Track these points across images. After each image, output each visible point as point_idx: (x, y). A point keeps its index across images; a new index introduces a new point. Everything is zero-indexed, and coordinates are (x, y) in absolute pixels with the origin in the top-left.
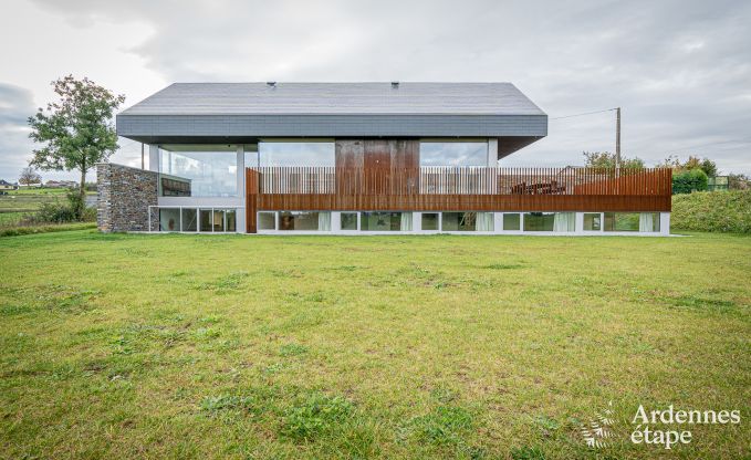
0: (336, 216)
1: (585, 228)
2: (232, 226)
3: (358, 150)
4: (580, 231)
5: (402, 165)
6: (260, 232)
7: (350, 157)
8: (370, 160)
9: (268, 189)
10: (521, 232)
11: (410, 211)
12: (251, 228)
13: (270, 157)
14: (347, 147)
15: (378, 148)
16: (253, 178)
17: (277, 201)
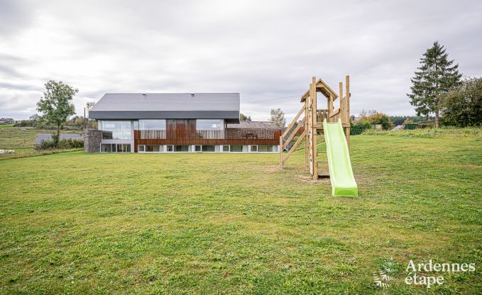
0: (165, 147)
1: (252, 150)
2: (129, 150)
3: (174, 123)
4: (250, 151)
5: (190, 129)
6: (139, 152)
7: (171, 125)
8: (178, 126)
9: (143, 137)
10: (229, 152)
11: (191, 145)
12: (136, 151)
13: (143, 125)
14: (170, 122)
15: (181, 122)
16: (137, 134)
17: (145, 141)
